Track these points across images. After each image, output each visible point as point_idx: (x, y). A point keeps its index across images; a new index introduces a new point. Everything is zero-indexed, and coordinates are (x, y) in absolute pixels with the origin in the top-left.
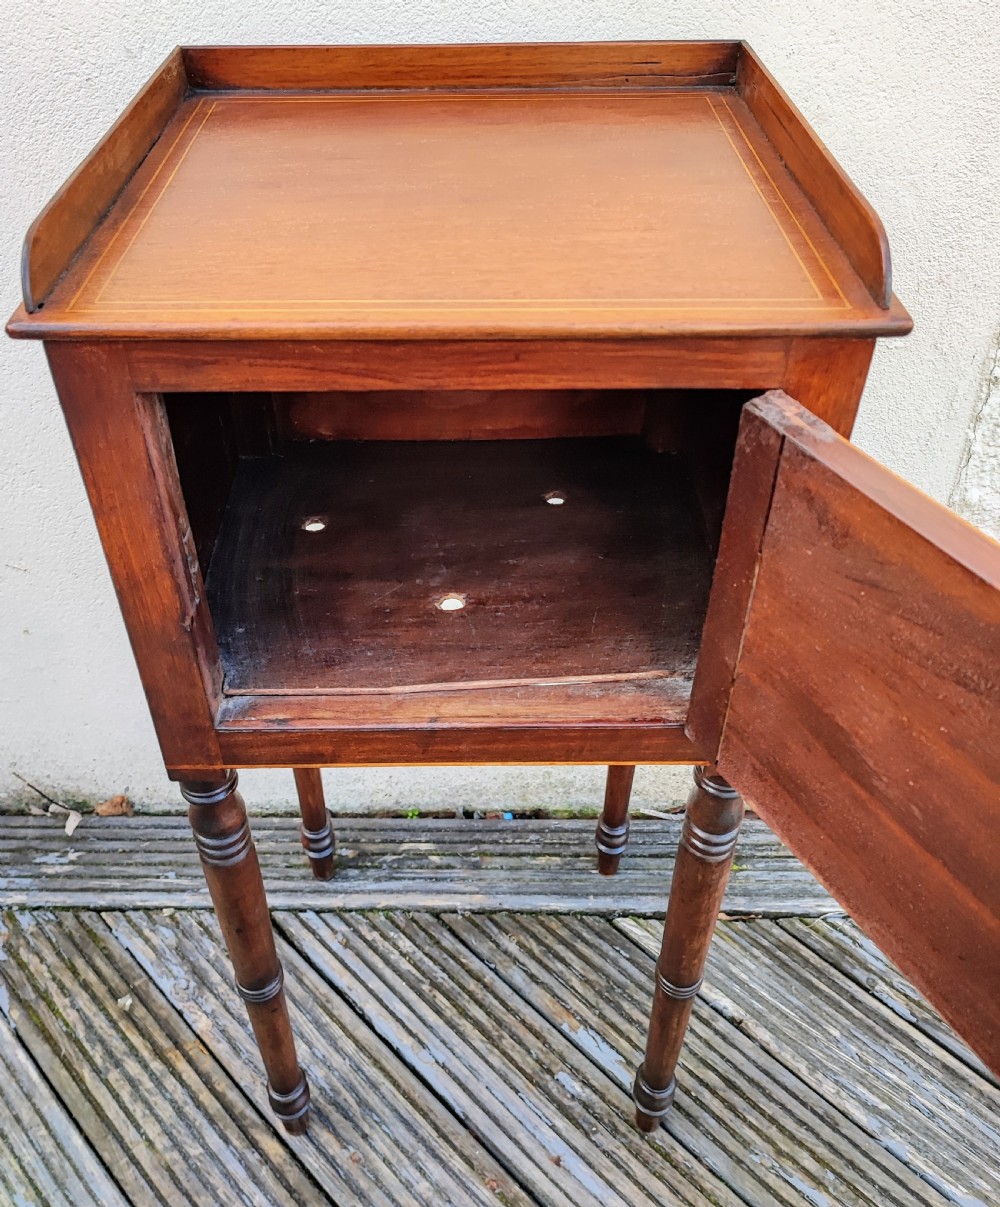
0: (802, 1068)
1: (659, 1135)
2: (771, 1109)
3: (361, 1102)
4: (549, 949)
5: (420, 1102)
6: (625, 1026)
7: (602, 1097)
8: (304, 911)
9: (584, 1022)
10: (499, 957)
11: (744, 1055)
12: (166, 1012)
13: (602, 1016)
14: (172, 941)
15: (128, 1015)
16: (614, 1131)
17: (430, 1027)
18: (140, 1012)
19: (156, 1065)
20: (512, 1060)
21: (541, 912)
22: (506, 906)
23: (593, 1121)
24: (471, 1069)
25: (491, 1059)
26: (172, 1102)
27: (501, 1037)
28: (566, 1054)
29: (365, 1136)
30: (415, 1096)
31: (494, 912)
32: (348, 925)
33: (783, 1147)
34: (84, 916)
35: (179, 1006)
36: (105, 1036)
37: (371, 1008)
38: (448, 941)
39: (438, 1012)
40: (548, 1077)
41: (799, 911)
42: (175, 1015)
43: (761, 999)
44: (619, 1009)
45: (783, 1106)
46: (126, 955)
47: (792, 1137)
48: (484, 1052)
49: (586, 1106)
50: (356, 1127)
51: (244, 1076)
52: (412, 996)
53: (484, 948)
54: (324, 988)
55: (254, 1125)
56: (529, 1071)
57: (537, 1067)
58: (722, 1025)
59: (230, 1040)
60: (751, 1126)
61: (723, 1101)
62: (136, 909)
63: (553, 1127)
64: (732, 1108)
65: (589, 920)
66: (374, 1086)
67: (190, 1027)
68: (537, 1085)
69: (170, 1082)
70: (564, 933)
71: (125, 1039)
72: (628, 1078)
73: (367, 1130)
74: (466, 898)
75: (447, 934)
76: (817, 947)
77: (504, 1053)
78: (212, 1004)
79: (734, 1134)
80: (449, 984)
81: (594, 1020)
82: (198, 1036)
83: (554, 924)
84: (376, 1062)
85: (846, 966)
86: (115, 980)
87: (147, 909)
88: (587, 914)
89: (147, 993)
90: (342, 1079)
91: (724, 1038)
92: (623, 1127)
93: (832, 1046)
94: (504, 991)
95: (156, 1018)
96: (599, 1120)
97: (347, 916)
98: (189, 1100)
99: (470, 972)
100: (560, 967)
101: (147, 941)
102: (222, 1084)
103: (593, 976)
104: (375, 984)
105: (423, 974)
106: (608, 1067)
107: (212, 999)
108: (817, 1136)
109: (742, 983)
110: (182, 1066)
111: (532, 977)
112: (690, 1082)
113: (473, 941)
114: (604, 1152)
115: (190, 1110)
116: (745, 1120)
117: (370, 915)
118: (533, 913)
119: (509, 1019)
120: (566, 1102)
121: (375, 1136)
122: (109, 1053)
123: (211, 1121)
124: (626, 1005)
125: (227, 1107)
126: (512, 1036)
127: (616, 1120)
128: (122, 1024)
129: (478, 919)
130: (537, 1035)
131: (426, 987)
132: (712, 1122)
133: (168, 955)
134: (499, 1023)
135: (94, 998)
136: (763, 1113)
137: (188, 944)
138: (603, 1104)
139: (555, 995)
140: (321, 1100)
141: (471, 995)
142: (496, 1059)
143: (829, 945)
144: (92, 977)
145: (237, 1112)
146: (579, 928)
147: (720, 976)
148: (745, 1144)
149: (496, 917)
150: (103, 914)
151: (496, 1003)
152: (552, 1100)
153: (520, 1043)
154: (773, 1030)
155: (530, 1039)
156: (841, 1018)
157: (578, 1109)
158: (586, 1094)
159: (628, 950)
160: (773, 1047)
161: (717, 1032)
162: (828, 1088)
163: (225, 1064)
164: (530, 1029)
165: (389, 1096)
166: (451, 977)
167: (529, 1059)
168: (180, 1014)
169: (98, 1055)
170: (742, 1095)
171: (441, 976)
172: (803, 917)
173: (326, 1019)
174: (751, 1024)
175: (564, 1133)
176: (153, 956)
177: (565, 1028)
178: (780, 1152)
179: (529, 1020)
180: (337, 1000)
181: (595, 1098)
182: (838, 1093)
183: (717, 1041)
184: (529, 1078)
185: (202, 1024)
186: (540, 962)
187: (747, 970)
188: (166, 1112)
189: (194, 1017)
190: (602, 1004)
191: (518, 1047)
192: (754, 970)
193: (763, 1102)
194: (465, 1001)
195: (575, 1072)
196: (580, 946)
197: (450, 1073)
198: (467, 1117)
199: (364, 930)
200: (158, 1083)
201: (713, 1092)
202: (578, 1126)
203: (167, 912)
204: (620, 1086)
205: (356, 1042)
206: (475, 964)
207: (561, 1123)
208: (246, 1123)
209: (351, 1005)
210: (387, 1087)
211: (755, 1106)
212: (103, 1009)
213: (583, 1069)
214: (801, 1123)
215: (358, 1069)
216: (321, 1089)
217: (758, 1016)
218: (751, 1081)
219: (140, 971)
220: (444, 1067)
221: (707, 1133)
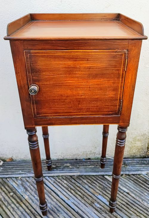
0: (141, 200)
1: (114, 213)
2: (135, 208)
3: (57, 210)
4: (92, 182)
5: (69, 209)
6: (107, 195)
7: (103, 207)
8: (46, 177)
9: (99, 194)
10: (83, 183)
11: (130, 199)
12: (19, 195)
13: (103, 193)
14: (21, 183)
15: (12, 196)
16: (106, 213)
17: (70, 196)
18: (14, 196)
19: (17, 205)
20: (86, 201)
21: (91, 175)
22: (84, 174)
23: (102, 211)
24: (78, 203)
25: (82, 201)
26: (21, 211)
27: (84, 197)
28: (96, 200)
29: (58, 216)
30: (68, 208)
31: (82, 176)
32: (54, 179)
33: (138, 214)
34: (4, 179)
35: (22, 194)
36: (7, 200)
37: (59, 193)
38: (73, 181)
39: (72, 193)
40: (93, 204)
41: (138, 174)
42: (21, 196)
43: (132, 189)
44: (106, 192)
45: (138, 207)
46: (12, 186)
47: (139, 213)
48: (81, 200)
49: (101, 209)
50: (57, 214)
51: (35, 206)
52: (67, 191)
53: (80, 182)
54: (50, 190)
55: (37, 215)
56: (89, 203)
57: (91, 202)
58: (125, 194)
59: (32, 200)
60: (132, 211)
61: (126, 207)
62: (14, 178)
63: (94, 213)
64: (128, 208)
65: (100, 176)
66: (60, 207)
67: (24, 198)
68: (91, 205)
69: (20, 208)
70: (95, 179)
71: (11, 200)
72: (108, 204)
73: (59, 215)
74: (77, 173)
75: (73, 180)
76: (142, 180)
77: (85, 200)
78: (28, 194)
79: (128, 212)
80: (74, 188)
81: (101, 194)
82: (26, 200)
83: (93, 177)
84: (60, 203)
85: (147, 183)
86: (10, 190)
87: (16, 178)
88: (99, 176)
89: (16, 192)
90: (54, 206)
91: (126, 196)
92: (108, 212)
93: (146, 197)
94: (84, 189)
95: (18, 197)
96: (103, 211)
97: (54, 177)
98: (24, 211)
99: (78, 186)
100: (94, 185)
101: (16, 183)
102: (30, 208)
103: (101, 186)
104: (60, 189)
105: (69, 187)
106: (104, 202)
107: (28, 193)
108: (144, 212)
109: (128, 186)
110: (23, 205)
111: (89, 187)
112: (120, 204)
113: (78, 181)
114: (104, 217)
115: (24, 213)
116: (130, 210)
117: (59, 177)
118: (89, 176)
119: (85, 194)
120: (97, 208)
121: (60, 216)
122: (8, 203)
123: (28, 214)
124: (107, 191)
125: (31, 212)
126: (86, 197)
127: (106, 211)
128: (11, 198)
129: (79, 177)
130: (91, 197)
131: (69, 189)
132: (124, 211)
133: (20, 185)
134: (84, 195)
135: (5, 193)
136: (134, 208)
137: (24, 183)
138: (104, 208)
139: (94, 190)
140: (50, 210)
141: (78, 190)
142: (83, 201)
143: (144, 179)
144: (5, 190)
145: (33, 213)
146: (98, 178)
147: (124, 185)
148: (131, 214)
149: (82, 177)
150: (7, 179)
151: (83, 191)
152: (94, 208)
153: (87, 198)
154: (135, 194)
155: (89, 197)
156: (147, 191)
157: (99, 209)
158: (100, 207)
159: (107, 181)
160: (135, 197)
161: (124, 195)
162: (146, 204)
163: (31, 204)
164: (89, 196)
165: (63, 209)
166: (74, 187)
167: (89, 201)
168: (22, 196)
169: (6, 203)
170: (130, 205)
171: (72, 187)
172: (139, 175)
173: (50, 195)
174: (130, 193)
175: (97, 214)
176: (17, 186)
177: (96, 195)
178: (137, 215)
179: (89, 194)
180: (52, 192)
181: (102, 207)
182: (147, 205)
183: (124, 196)
184: (90, 204)
185: (26, 197)
186: (91, 184)
187: (129, 184)
188: (19, 213)
189: (25, 196)
190: (103, 191)
191: (87, 199)
192: (130, 184)
193: (134, 207)
194: (77, 191)
195: (98, 203)
196: (98, 181)
197: (74, 204)
198: (78, 212)
199: (57, 180)
200: (18, 208)
201: (124, 205)
202: (99, 212)
203: (19, 178)
204: (107, 205)
205: (56, 199)
206: (79, 185)
207: (96, 212)
208: (35, 214)
209: (55, 193)
210: (62, 207)
211: (132, 207)
212: (7, 195)
213: (100, 202)
214: (141, 210)
215: (57, 204)
216: (50, 208)
217: (132, 192)
218: (131, 203)
219: (14, 188)
220: (73, 203)
221: (123, 213)
